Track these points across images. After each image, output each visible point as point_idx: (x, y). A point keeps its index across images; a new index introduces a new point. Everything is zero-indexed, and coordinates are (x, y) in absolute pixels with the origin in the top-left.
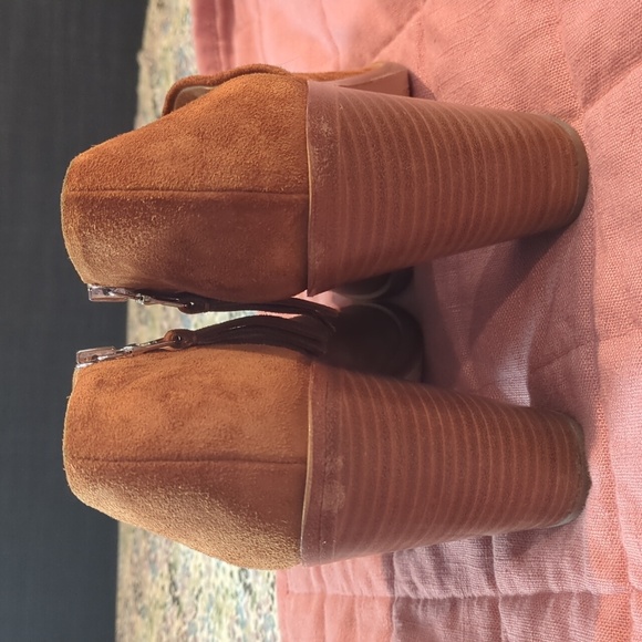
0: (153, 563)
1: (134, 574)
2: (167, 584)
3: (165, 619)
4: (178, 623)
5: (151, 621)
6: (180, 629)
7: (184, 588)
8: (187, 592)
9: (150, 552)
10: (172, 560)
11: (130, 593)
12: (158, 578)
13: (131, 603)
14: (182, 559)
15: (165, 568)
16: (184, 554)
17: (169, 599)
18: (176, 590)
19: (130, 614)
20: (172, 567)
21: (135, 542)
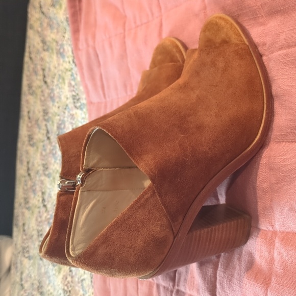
0: (34, 191)
1: (24, 194)
2: (41, 199)
3: (39, 212)
4: (45, 214)
5: (33, 212)
6: (46, 217)
7: (48, 202)
8: (50, 203)
9: (33, 186)
10: (43, 190)
11: (22, 201)
12: (37, 197)
13: (23, 204)
14: (48, 191)
15: (40, 194)
16: (49, 189)
17: (42, 205)
18: (45, 201)
19: (22, 208)
20: (43, 193)
21: (25, 181)
